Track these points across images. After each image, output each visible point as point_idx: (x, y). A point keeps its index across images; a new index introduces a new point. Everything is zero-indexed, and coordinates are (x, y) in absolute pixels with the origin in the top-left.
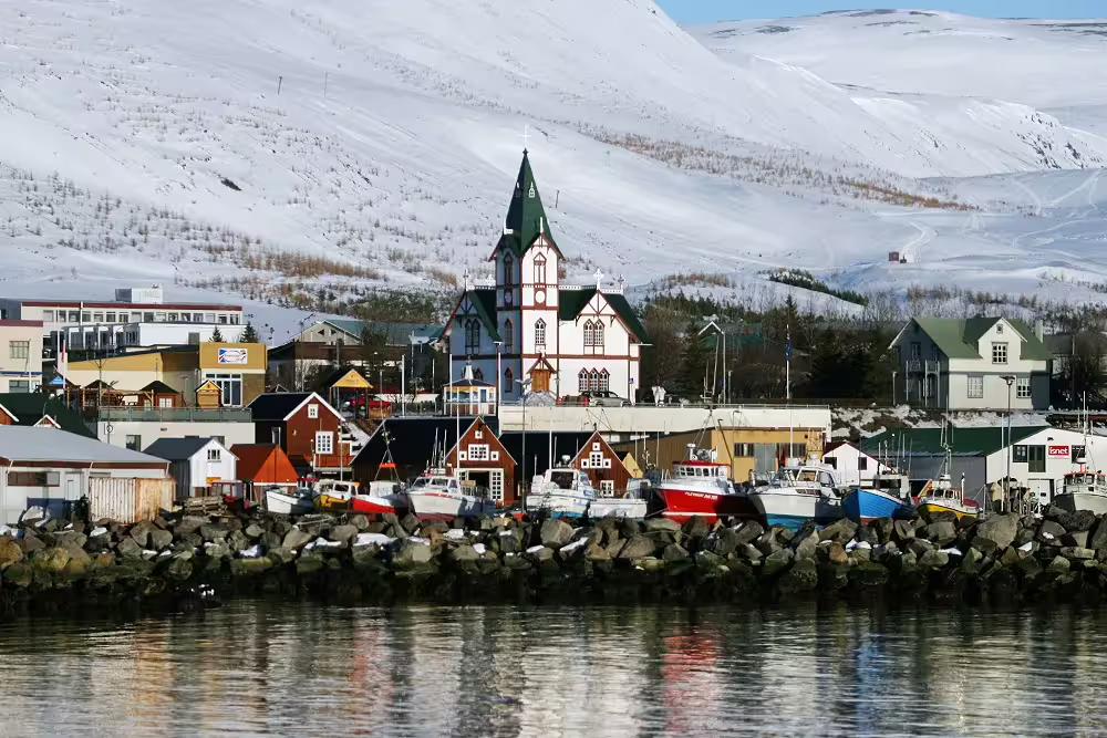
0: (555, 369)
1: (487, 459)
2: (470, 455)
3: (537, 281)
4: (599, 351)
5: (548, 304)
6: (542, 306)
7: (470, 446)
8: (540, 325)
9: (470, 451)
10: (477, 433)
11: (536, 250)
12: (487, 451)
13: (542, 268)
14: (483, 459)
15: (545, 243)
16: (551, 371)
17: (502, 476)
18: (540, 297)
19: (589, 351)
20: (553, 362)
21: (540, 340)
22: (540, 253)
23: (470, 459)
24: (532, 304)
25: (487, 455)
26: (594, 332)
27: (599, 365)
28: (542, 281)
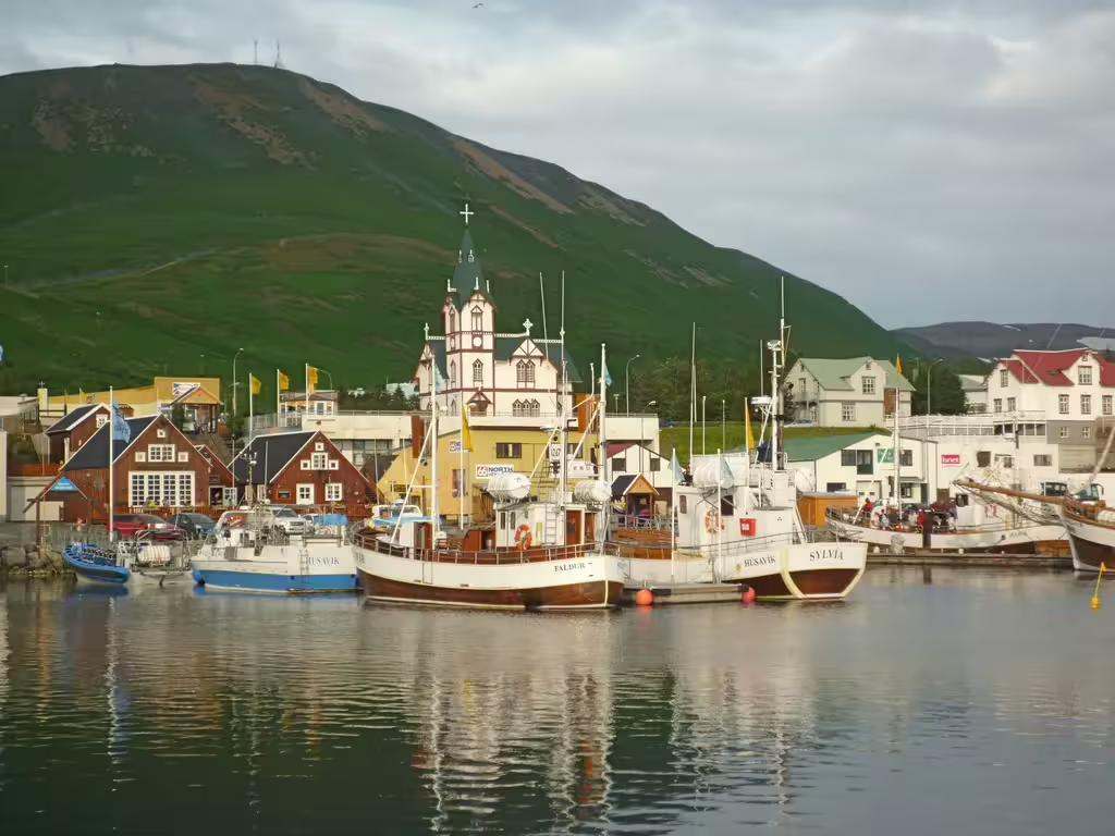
0: (492, 401)
1: (173, 460)
2: (150, 456)
3: (474, 329)
4: (530, 385)
5: (485, 348)
6: (480, 350)
7: (150, 446)
8: (478, 365)
9: (150, 451)
10: (159, 431)
11: (473, 305)
12: (173, 451)
13: (479, 320)
14: (168, 461)
15: (481, 298)
16: (488, 402)
17: (193, 480)
18: (477, 342)
19: (522, 385)
20: (489, 395)
21: (477, 376)
22: (477, 307)
23: (150, 460)
24: (470, 347)
25: (173, 455)
26: (526, 372)
27: (530, 396)
28: (479, 329)
